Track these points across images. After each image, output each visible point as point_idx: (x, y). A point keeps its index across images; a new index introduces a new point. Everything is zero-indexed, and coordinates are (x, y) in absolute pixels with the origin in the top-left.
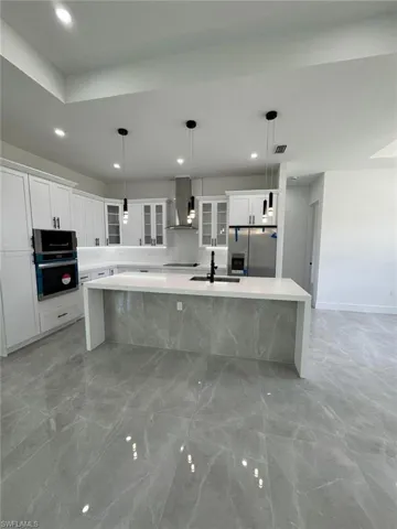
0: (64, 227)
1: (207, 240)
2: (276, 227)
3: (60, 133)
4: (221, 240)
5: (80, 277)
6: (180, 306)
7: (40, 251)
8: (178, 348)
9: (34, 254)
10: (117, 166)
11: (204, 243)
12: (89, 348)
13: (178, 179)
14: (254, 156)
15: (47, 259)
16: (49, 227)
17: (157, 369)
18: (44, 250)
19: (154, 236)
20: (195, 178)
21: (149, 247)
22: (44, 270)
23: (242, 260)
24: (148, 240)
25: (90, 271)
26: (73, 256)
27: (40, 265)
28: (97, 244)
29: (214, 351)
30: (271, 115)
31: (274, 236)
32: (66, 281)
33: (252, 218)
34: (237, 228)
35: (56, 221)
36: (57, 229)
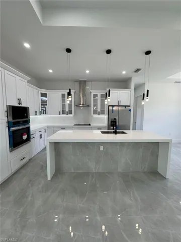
0: (23, 105)
1: (95, 112)
2: (129, 106)
3: (27, 45)
4: (102, 112)
5: (31, 134)
6: (102, 148)
7: (11, 119)
8: (100, 171)
9: (8, 122)
10: (51, 71)
11: (94, 114)
12: (49, 178)
13: (80, 81)
14: (124, 72)
15: (15, 124)
16: (16, 104)
17: (98, 185)
18: (13, 119)
19: (67, 110)
20: (88, 81)
21: (64, 116)
22: (14, 131)
23: (116, 122)
24: (64, 112)
25: (35, 130)
26: (28, 122)
27: (12, 129)
28: (36, 114)
29: (120, 170)
30: (148, 53)
31: (130, 110)
32: (25, 137)
33: (119, 102)
34: (113, 106)
35: (20, 100)
36: (20, 106)
